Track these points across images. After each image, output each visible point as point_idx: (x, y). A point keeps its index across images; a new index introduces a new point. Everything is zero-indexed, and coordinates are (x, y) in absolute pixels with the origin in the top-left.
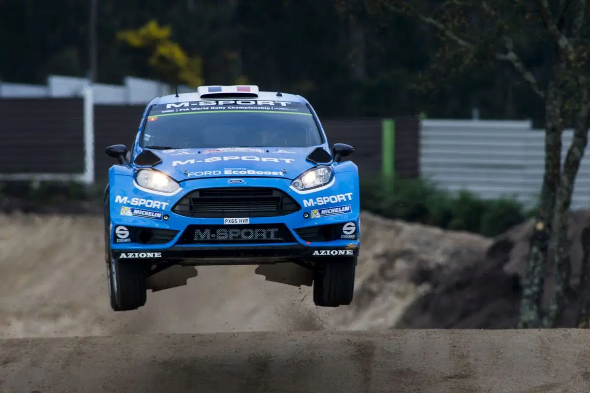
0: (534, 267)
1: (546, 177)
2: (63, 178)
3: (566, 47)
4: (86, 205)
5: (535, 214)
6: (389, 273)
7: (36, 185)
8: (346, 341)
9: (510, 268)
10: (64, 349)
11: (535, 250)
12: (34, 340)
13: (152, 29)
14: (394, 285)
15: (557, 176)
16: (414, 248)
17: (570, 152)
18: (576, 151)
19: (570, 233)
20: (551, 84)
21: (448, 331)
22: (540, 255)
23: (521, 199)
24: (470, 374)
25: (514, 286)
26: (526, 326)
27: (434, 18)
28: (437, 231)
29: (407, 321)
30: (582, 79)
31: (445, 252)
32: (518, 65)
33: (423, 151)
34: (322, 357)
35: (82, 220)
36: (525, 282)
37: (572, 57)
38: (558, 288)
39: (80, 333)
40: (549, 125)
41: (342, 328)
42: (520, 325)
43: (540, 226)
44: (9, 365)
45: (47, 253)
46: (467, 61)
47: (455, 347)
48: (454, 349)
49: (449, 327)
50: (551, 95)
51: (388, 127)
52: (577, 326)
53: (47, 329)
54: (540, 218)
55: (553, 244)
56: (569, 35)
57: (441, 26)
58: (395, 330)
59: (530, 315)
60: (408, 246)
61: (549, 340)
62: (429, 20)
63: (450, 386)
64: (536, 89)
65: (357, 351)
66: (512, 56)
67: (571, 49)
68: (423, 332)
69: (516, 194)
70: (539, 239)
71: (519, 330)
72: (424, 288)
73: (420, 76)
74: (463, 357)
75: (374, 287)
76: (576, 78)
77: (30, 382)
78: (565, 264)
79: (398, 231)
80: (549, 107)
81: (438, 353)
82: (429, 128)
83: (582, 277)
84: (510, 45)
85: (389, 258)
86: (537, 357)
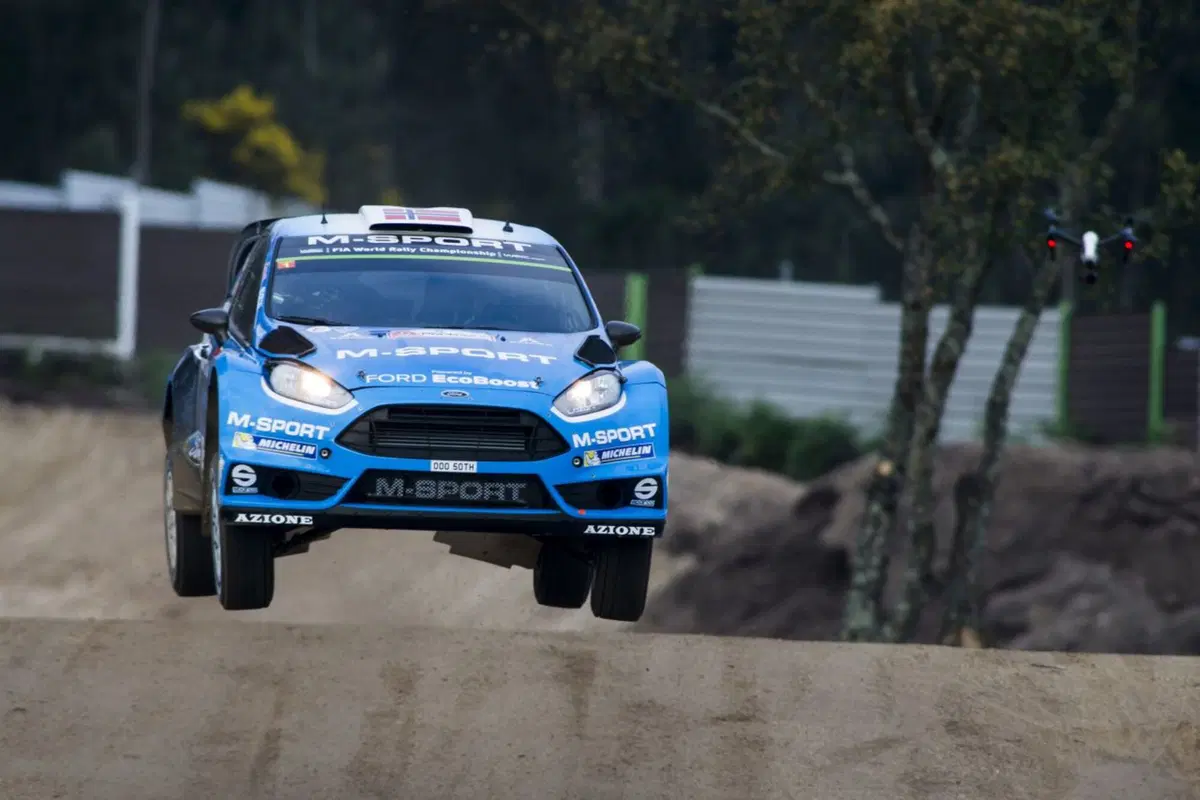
0: (872, 538)
1: (900, 386)
2: (80, 346)
3: (944, 167)
4: (120, 394)
5: (879, 447)
7: (35, 357)
8: (549, 649)
9: (832, 536)
10: (69, 638)
11: (876, 508)
12: (20, 621)
13: (244, 101)
15: (918, 385)
17: (942, 346)
18: (952, 344)
19: (937, 481)
20: (916, 226)
21: (722, 639)
22: (885, 519)
23: (856, 420)
24: (757, 715)
25: (836, 568)
26: (854, 637)
27: (724, 105)
28: (710, 467)
30: (968, 223)
31: (722, 503)
32: (861, 194)
33: (696, 330)
34: (506, 674)
35: (110, 419)
36: (856, 560)
37: (953, 184)
38: (912, 575)
40: (910, 297)
42: (844, 634)
43: (886, 468)
45: (49, 474)
46: (774, 183)
47: (732, 667)
48: (730, 672)
49: (722, 631)
50: (914, 246)
51: (636, 287)
52: (939, 641)
54: (887, 455)
55: (906, 499)
56: (949, 147)
57: (734, 121)
58: (632, 634)
59: (860, 616)
61: (892, 664)
62: (715, 109)
63: (721, 732)
64: (889, 237)
65: (567, 666)
66: (850, 177)
67: (951, 170)
69: (848, 412)
70: (882, 490)
71: (841, 644)
72: (685, 564)
73: (694, 203)
74: (743, 685)
76: (958, 220)
78: (925, 535)
80: (909, 268)
81: (702, 677)
82: (705, 292)
83: (953, 559)
84: (848, 159)
86: (869, 691)
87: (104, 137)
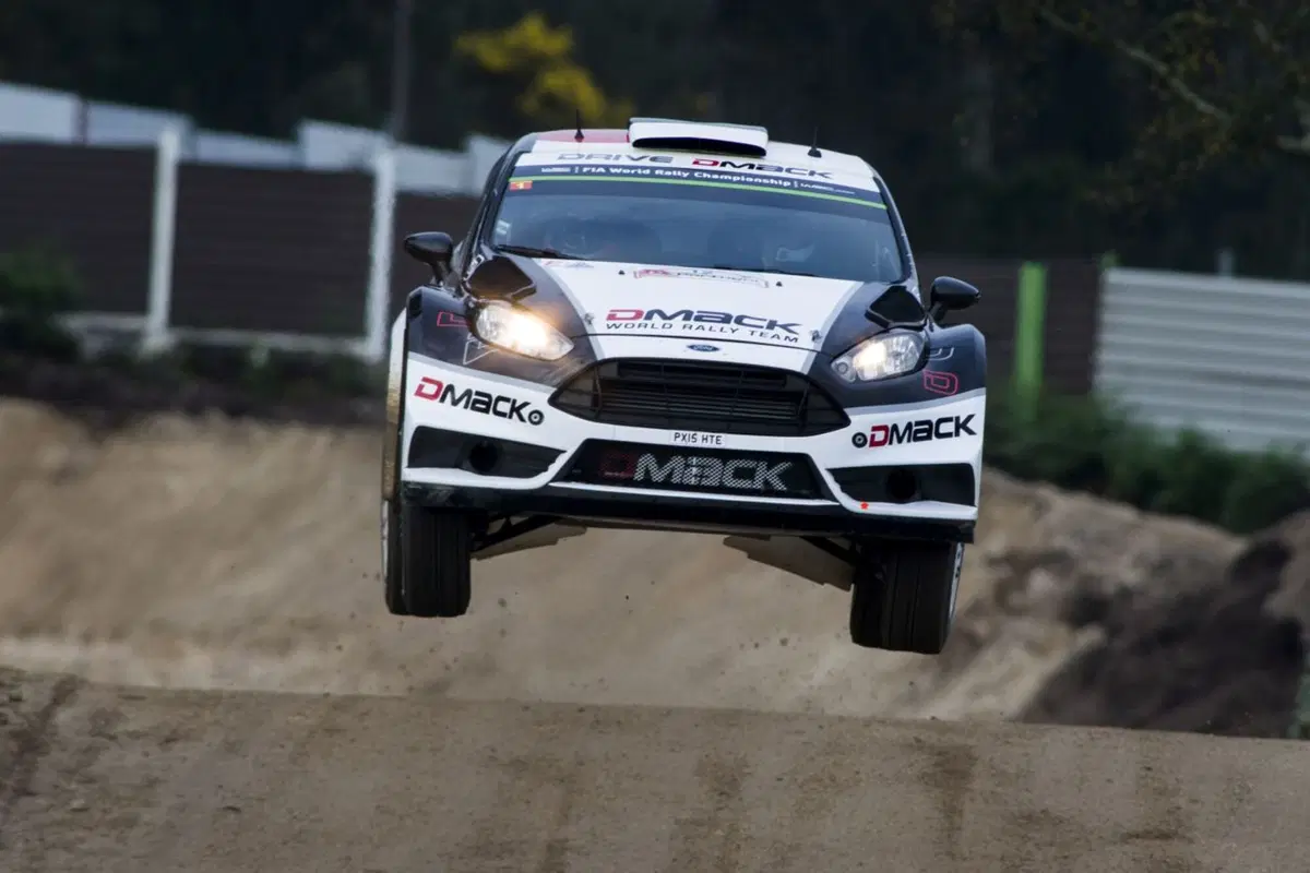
2: (318, 345)
6: (1015, 599)
7: (259, 358)
8: (913, 742)
9: (1280, 604)
10: (297, 718)
12: (233, 695)
13: (533, 34)
14: (1025, 626)
16: (1073, 547)
21: (1137, 734)
24: (1180, 831)
25: (1286, 646)
27: (1148, 49)
28: (1124, 514)
29: (1049, 706)
31: (1139, 561)
33: (1107, 337)
34: (857, 773)
39: (336, 687)
41: (905, 714)
42: (1294, 730)
44: (177, 747)
45: (273, 509)
46: (1214, 148)
47: (1149, 769)
48: (1146, 775)
49: (1138, 724)
51: (1032, 282)
53: (264, 673)
57: (1162, 68)
58: (1021, 725)
60: (1060, 542)
62: (1138, 53)
63: (1134, 853)
65: (936, 765)
68: (1082, 733)
69: (1302, 445)
72: (1090, 637)
73: (1109, 173)
74: (1163, 792)
75: (981, 628)
77: (221, 787)
79: (1041, 508)
81: (1111, 781)
82: (1121, 289)
84: (1307, 119)
85: (1018, 565)
87: (353, 76)
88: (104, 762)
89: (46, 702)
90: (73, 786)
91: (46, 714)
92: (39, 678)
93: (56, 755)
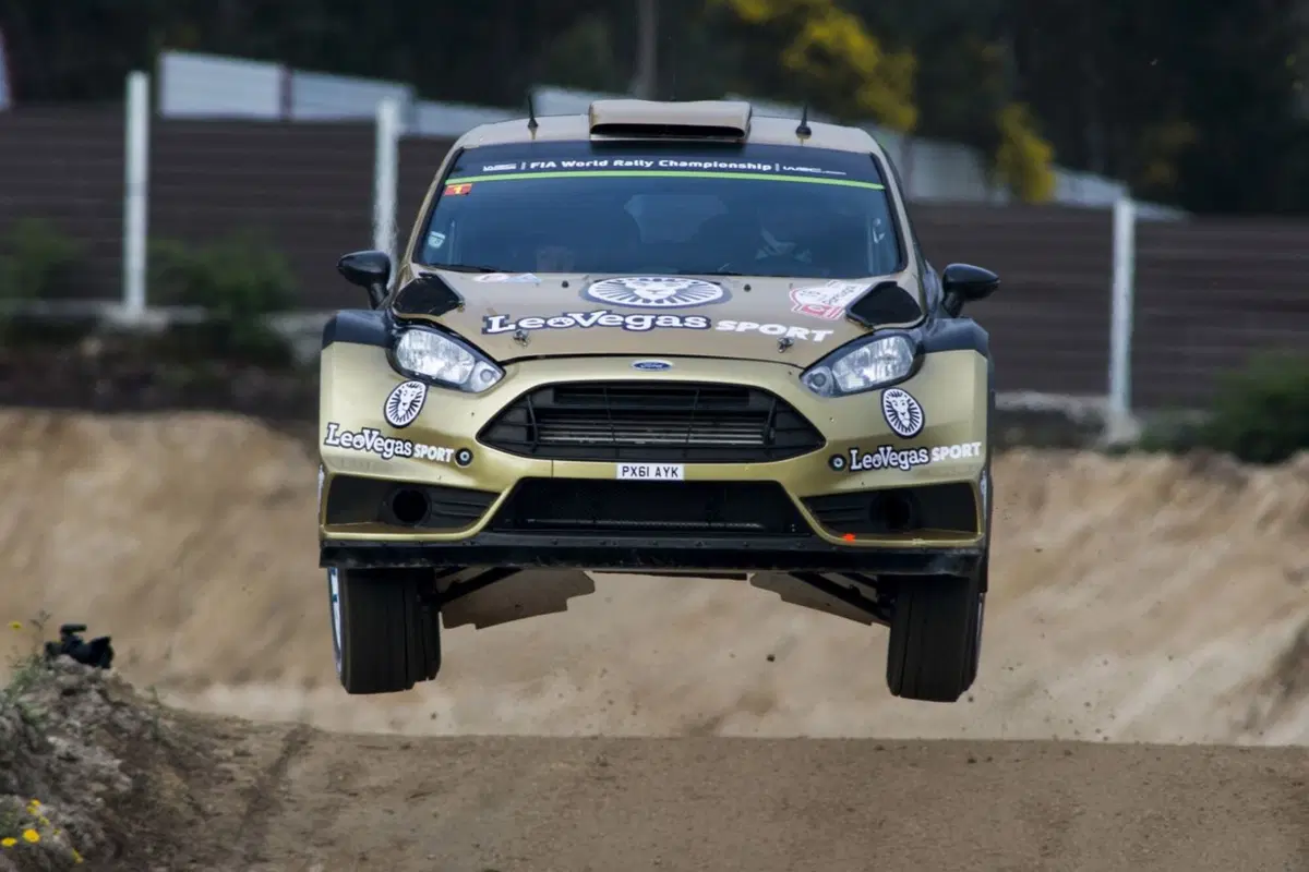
88: (345, 821)
89: (277, 755)
90: (310, 850)
91: (277, 769)
92: (269, 729)
93: (291, 815)
